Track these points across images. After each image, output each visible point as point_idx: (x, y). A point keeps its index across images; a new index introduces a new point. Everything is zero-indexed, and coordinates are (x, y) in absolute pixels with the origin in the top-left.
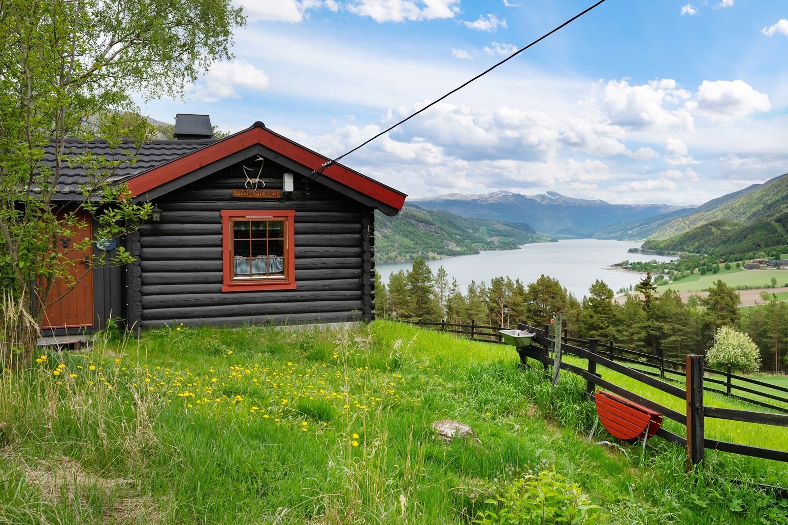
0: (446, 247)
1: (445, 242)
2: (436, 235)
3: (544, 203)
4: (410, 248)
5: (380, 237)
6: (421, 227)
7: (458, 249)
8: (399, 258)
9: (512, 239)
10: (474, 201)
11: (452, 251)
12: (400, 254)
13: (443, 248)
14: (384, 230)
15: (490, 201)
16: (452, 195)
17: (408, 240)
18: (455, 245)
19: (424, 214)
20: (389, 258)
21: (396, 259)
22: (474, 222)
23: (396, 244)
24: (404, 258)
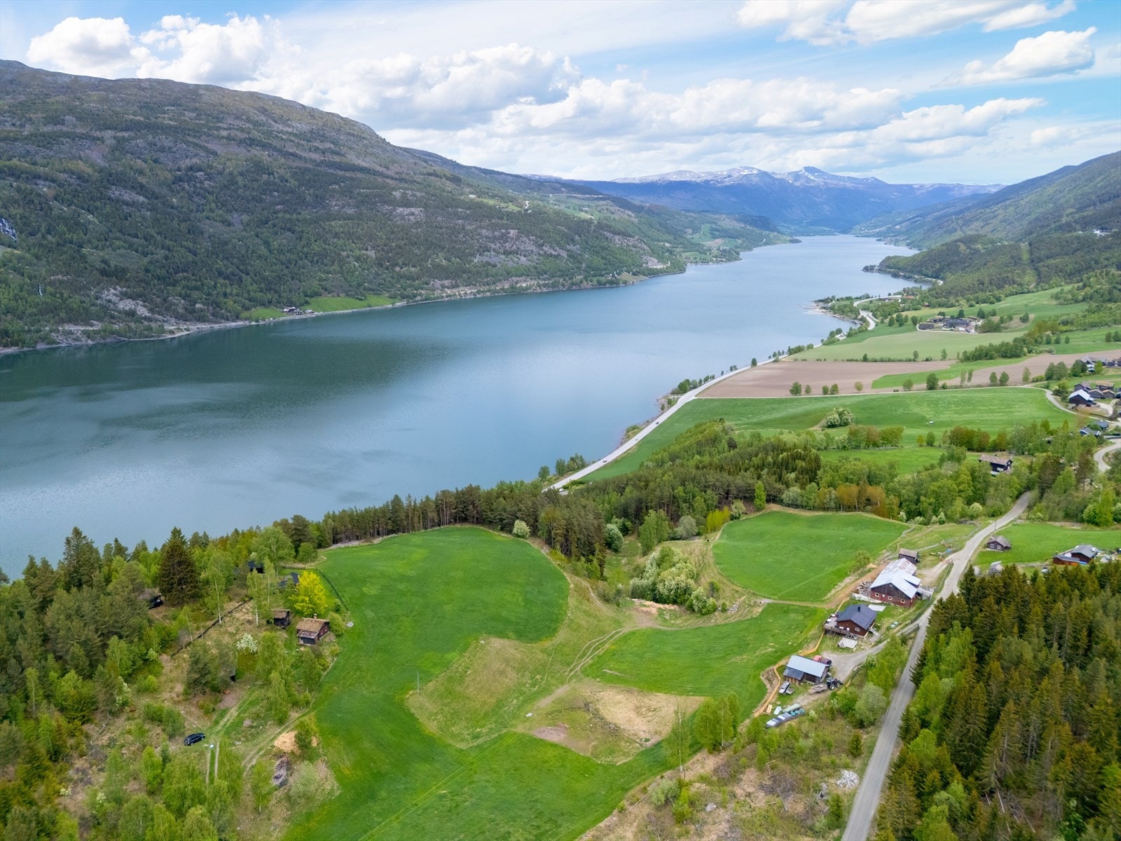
0: (644, 265)
1: (645, 257)
2: (634, 249)
3: (797, 184)
4: (599, 269)
5: (566, 257)
6: (617, 241)
7: (660, 266)
8: (585, 283)
9: (740, 241)
10: (707, 182)
11: (651, 269)
12: (585, 278)
13: (641, 266)
14: (570, 247)
15: (728, 182)
16: (680, 172)
17: (600, 259)
18: (656, 261)
19: (629, 215)
20: (573, 284)
21: (582, 285)
22: (695, 219)
23: (584, 265)
24: (590, 283)
